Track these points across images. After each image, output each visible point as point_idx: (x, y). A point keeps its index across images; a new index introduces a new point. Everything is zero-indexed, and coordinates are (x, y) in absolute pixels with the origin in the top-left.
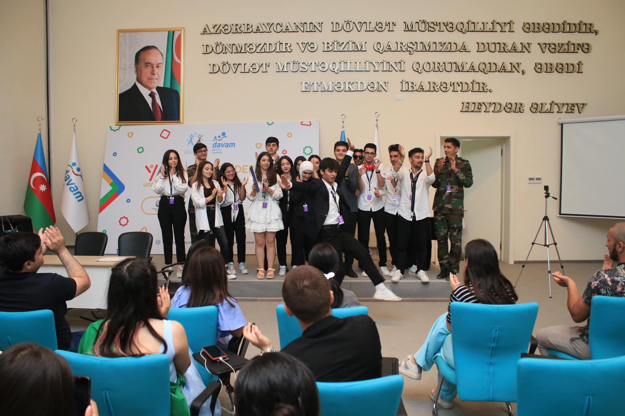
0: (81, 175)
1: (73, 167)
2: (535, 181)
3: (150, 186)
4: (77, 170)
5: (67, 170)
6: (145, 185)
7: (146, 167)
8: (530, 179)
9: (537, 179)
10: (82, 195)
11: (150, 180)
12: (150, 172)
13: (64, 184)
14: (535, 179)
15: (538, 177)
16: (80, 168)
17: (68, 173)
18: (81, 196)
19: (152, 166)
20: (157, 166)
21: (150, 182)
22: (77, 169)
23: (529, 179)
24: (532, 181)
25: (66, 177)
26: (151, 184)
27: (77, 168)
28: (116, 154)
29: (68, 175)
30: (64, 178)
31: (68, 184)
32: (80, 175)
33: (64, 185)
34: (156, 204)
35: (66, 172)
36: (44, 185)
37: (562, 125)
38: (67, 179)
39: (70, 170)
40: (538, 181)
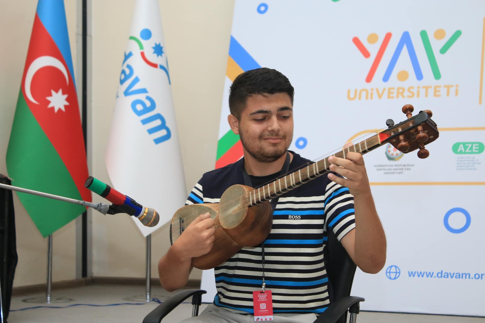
0: (165, 66)
1: (143, 42)
3: (367, 98)
4: (155, 52)
5: (127, 53)
6: (352, 95)
7: (356, 41)
10: (168, 124)
11: (369, 79)
12: (366, 54)
13: (118, 92)
16: (162, 45)
17: (129, 61)
18: (163, 126)
19: (373, 38)
20: (388, 36)
21: (369, 86)
22: (154, 48)
25: (123, 72)
26: (370, 92)
27: (154, 45)
28: (266, 6)
29: (129, 67)
30: (118, 76)
31: (127, 93)
32: (162, 67)
33: (117, 97)
34: (386, 153)
35: (123, 58)
36: (60, 92)
38: (127, 77)
39: (133, 52)
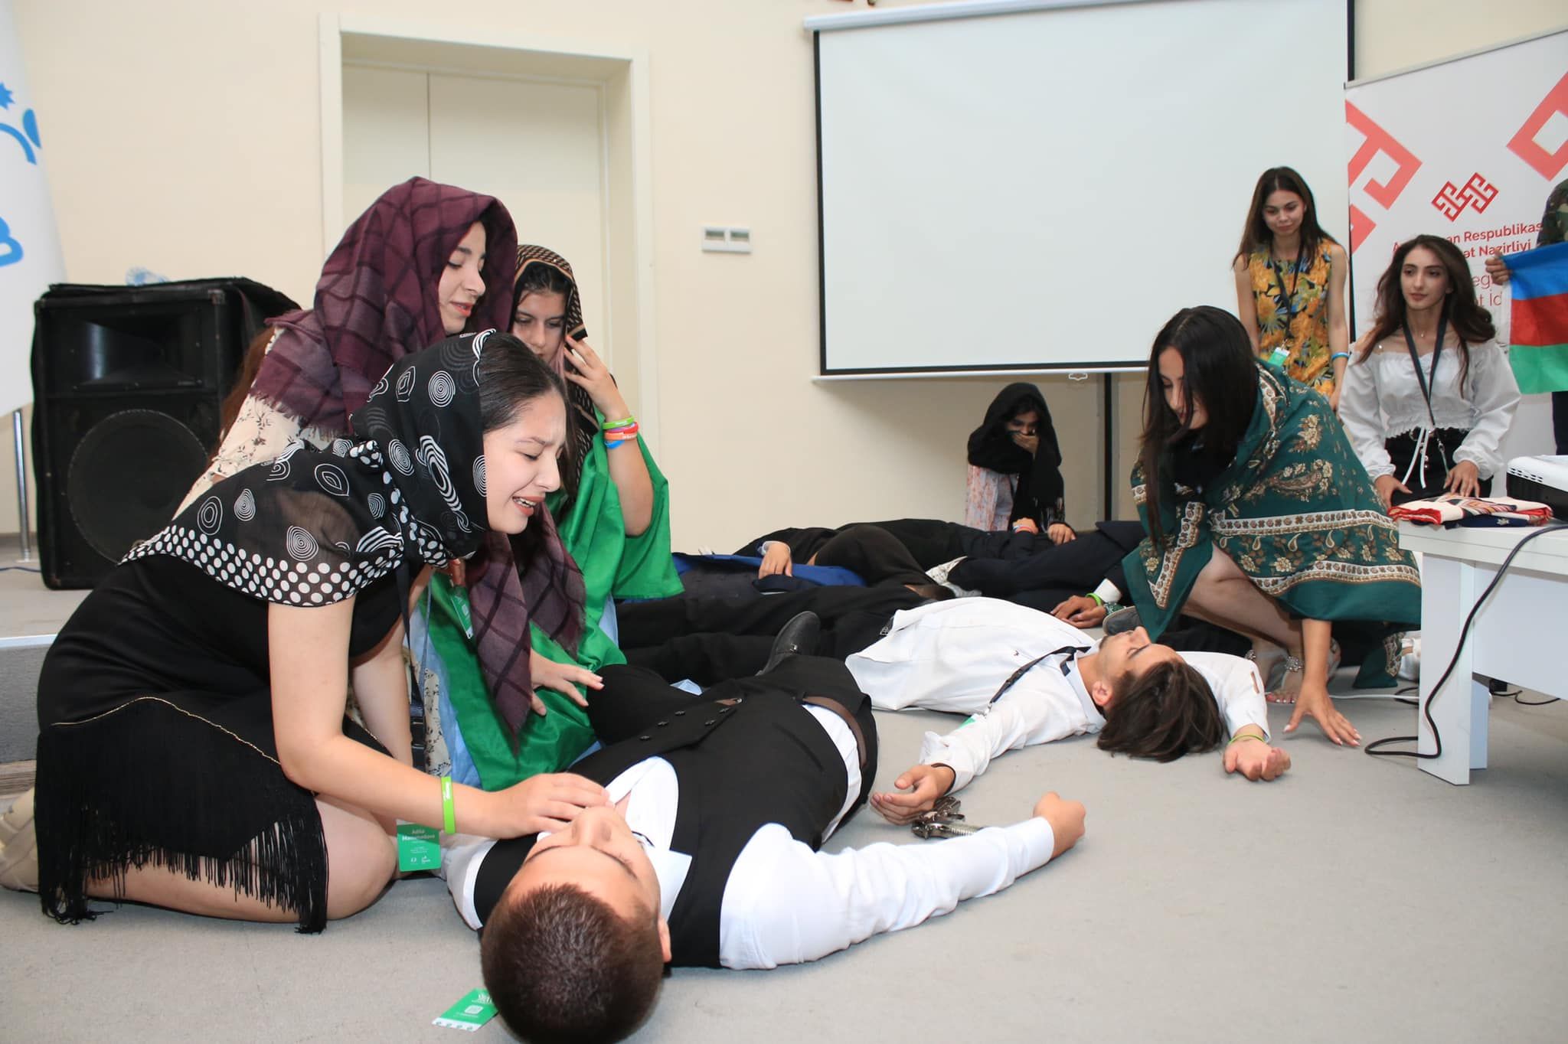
2: (729, 244)
8: (711, 234)
9: (735, 235)
14: (727, 235)
15: (739, 227)
23: (704, 234)
24: (715, 244)
37: (816, 34)
40: (740, 245)
